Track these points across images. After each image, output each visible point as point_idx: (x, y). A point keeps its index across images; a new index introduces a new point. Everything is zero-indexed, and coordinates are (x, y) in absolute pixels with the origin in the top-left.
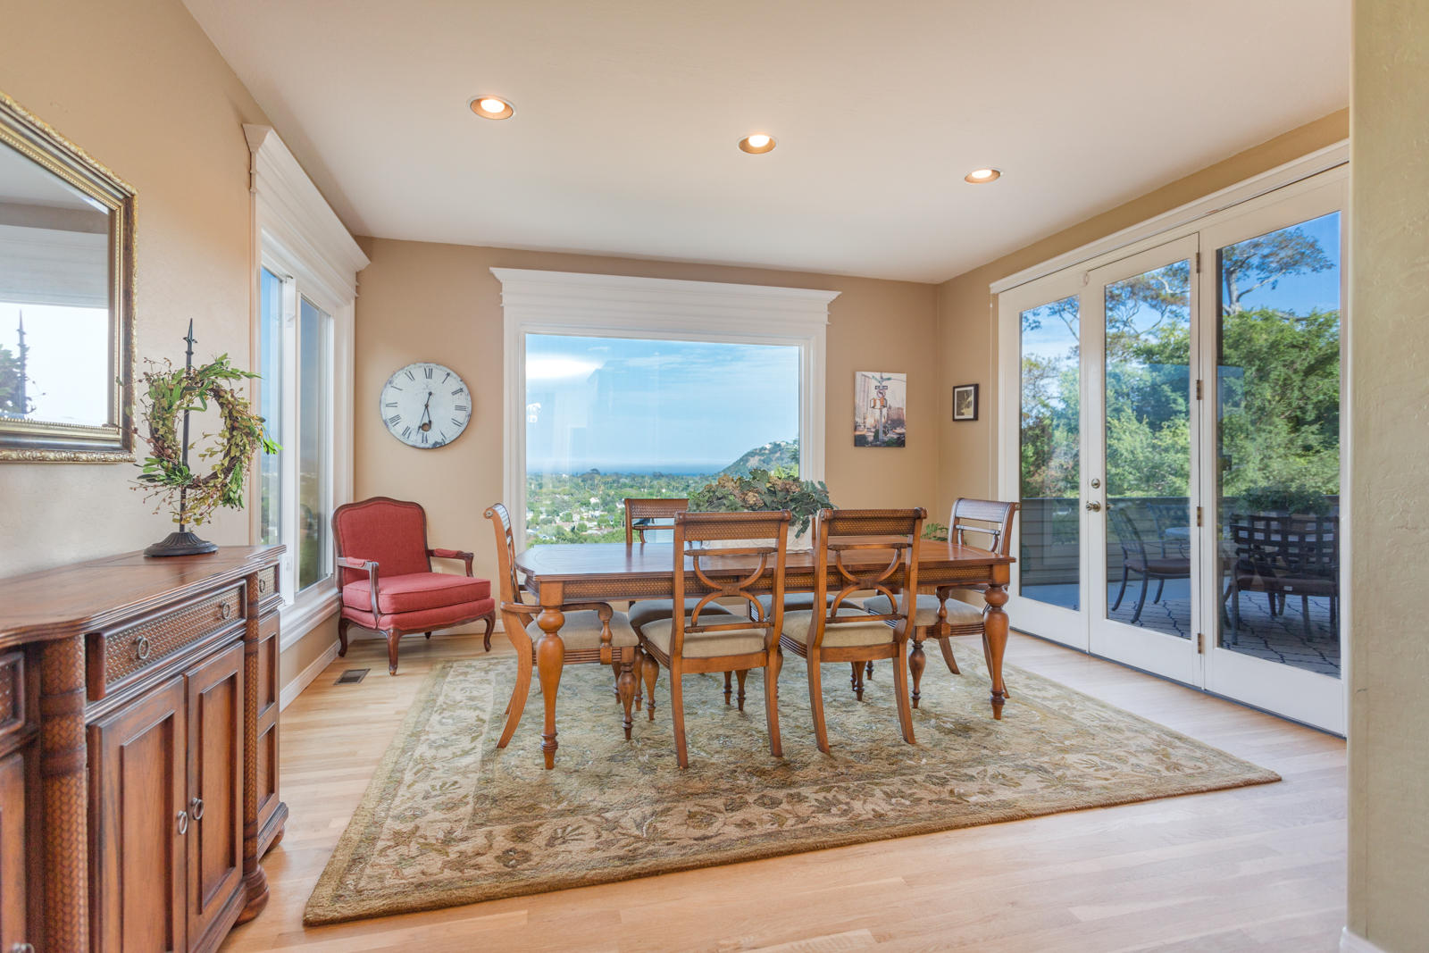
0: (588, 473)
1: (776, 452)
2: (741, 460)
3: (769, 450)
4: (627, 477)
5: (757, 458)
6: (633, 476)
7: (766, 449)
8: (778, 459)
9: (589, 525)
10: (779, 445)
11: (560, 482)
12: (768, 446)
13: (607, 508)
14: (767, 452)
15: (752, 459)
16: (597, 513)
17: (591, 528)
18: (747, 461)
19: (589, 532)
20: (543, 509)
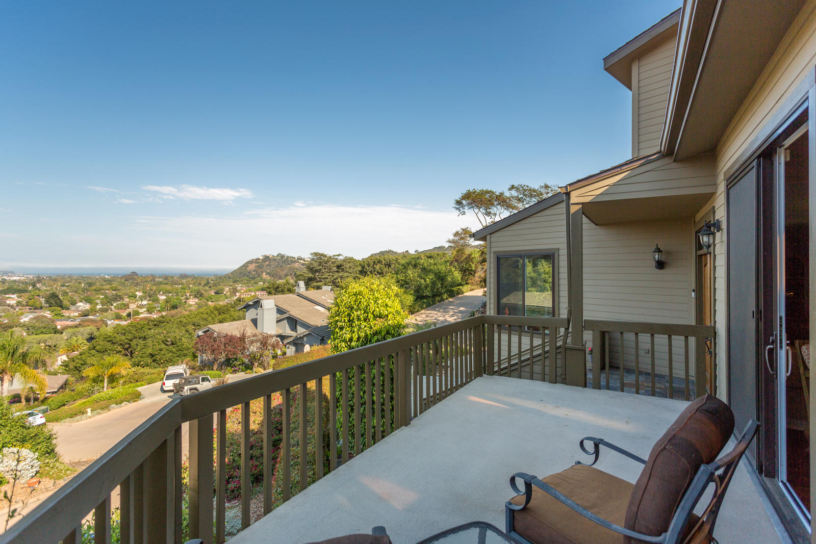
0: (129, 275)
1: (266, 261)
2: (243, 266)
3: (262, 260)
4: (160, 277)
5: (254, 265)
6: (166, 278)
7: (260, 259)
8: (267, 265)
9: (141, 311)
10: (268, 257)
11: (105, 281)
12: (261, 258)
13: (151, 298)
14: (260, 261)
15: (250, 265)
16: (145, 302)
17: (142, 313)
18: (247, 267)
19: (142, 316)
20: (98, 301)
